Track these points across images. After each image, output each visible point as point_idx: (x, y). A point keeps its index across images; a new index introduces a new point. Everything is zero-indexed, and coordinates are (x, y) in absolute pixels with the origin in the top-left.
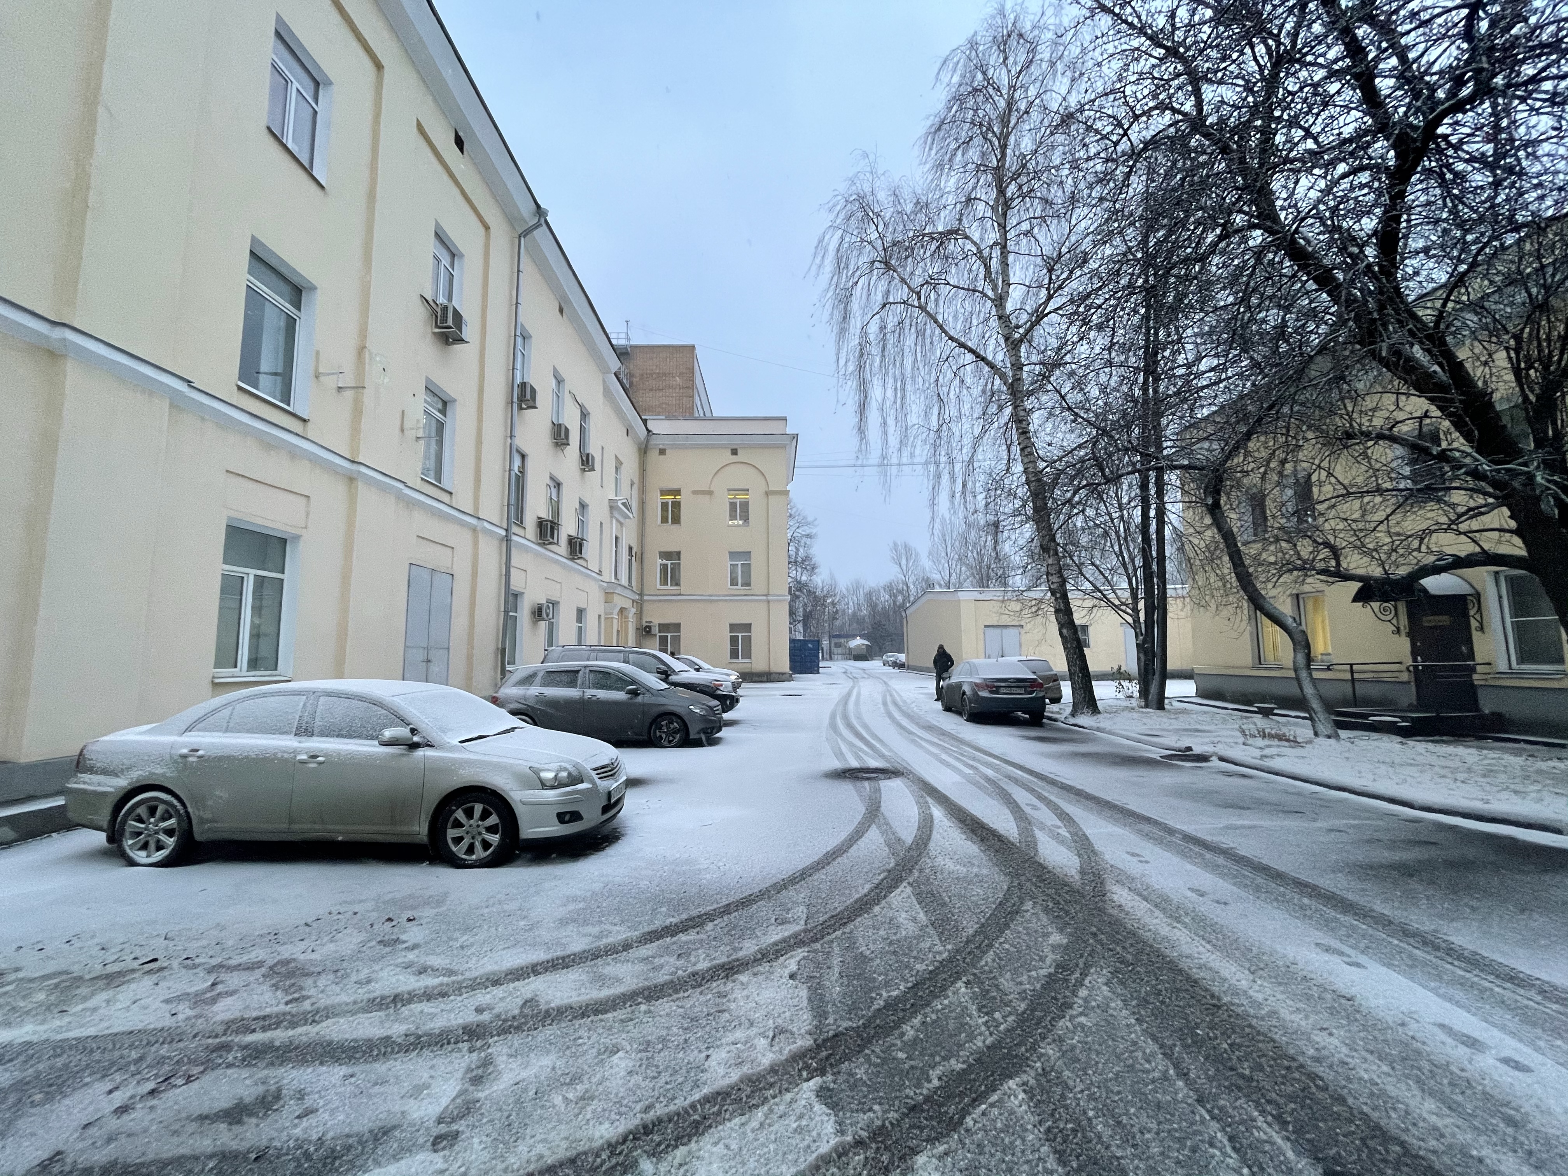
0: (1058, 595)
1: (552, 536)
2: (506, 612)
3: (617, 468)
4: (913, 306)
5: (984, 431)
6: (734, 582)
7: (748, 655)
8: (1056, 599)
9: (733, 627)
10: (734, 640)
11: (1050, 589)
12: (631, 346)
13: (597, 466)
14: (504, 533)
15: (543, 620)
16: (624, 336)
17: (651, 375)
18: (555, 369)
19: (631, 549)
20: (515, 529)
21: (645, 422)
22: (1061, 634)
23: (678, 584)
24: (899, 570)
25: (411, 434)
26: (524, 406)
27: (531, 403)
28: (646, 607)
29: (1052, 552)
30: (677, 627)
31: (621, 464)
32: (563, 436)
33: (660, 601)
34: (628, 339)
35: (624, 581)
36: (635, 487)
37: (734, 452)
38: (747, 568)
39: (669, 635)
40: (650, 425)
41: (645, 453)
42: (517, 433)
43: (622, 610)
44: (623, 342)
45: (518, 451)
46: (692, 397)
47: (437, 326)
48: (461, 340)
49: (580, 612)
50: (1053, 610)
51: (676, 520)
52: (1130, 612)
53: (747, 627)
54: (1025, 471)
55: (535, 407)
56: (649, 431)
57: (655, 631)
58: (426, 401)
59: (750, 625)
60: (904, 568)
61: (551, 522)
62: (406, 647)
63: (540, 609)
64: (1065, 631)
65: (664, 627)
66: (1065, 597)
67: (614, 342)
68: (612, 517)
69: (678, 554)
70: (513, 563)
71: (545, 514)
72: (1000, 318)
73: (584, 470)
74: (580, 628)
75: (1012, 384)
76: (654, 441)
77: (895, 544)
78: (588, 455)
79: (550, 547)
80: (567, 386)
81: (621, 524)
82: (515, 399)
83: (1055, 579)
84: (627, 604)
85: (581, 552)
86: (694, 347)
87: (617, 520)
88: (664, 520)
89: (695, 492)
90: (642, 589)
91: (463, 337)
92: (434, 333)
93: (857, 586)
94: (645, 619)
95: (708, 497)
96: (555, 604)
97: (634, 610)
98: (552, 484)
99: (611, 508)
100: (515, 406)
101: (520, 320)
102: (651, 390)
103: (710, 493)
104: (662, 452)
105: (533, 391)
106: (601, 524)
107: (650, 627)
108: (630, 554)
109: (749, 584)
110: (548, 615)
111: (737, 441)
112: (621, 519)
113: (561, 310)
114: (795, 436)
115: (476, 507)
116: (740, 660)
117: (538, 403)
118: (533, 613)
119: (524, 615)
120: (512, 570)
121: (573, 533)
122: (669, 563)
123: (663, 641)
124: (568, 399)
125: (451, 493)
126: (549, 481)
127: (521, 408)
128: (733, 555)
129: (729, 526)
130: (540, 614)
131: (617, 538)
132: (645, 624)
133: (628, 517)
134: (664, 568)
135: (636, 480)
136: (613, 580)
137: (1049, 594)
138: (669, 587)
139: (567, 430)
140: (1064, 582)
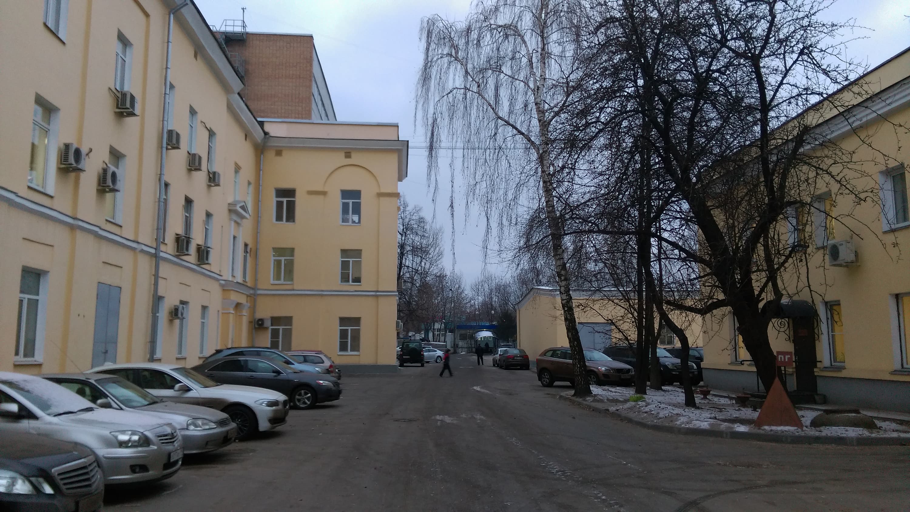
1: (186, 249)
2: (153, 313)
3: (236, 173)
6: (345, 278)
7: (356, 347)
10: (343, 334)
12: (247, 34)
14: (154, 251)
15: (178, 318)
16: (240, 23)
17: (268, 63)
18: (190, 105)
19: (246, 245)
20: (161, 247)
21: (261, 124)
23: (292, 280)
26: (171, 148)
27: (176, 145)
28: (258, 300)
30: (288, 320)
31: (240, 168)
32: (197, 164)
33: (273, 295)
34: (244, 27)
35: (240, 278)
36: (251, 188)
37: (348, 155)
38: (358, 265)
39: (281, 328)
40: (267, 128)
41: (262, 152)
42: (165, 171)
43: (238, 306)
45: (165, 184)
47: (118, 108)
48: (132, 115)
49: (204, 310)
51: (291, 217)
55: (179, 147)
56: (266, 134)
57: (268, 323)
59: (360, 318)
61: (186, 236)
62: (94, 343)
63: (176, 310)
65: (276, 320)
68: (231, 219)
69: (292, 250)
70: (160, 274)
71: (181, 231)
73: (211, 186)
74: (203, 324)
76: (270, 143)
78: (214, 173)
79: (185, 258)
80: (200, 117)
81: (238, 224)
82: (165, 145)
84: (242, 299)
85: (207, 259)
86: (312, 37)
87: (235, 221)
88: (279, 218)
89: (311, 193)
90: (255, 285)
91: (135, 112)
94: (258, 313)
95: (321, 197)
96: (187, 304)
97: (247, 305)
98: (186, 204)
99: (230, 211)
100: (164, 149)
101: (169, 79)
102: (268, 78)
103: (323, 193)
104: (279, 153)
105: (177, 135)
106: (222, 228)
107: (262, 320)
108: (246, 251)
109: (359, 281)
110: (182, 314)
111: (351, 145)
112: (239, 220)
113: (196, 54)
114: (406, 143)
115: (136, 233)
116: (350, 353)
117: (181, 144)
118: (171, 313)
119: (163, 315)
120: (159, 280)
121: (201, 243)
122: (283, 259)
123: (275, 333)
124: (199, 128)
125: (121, 226)
126: (183, 202)
127: (167, 149)
128: (345, 252)
129: (341, 225)
130: (176, 314)
131: (234, 238)
132: (258, 318)
133: (245, 217)
134: (278, 263)
135: (252, 180)
136: (230, 279)
138: (282, 282)
139: (200, 158)
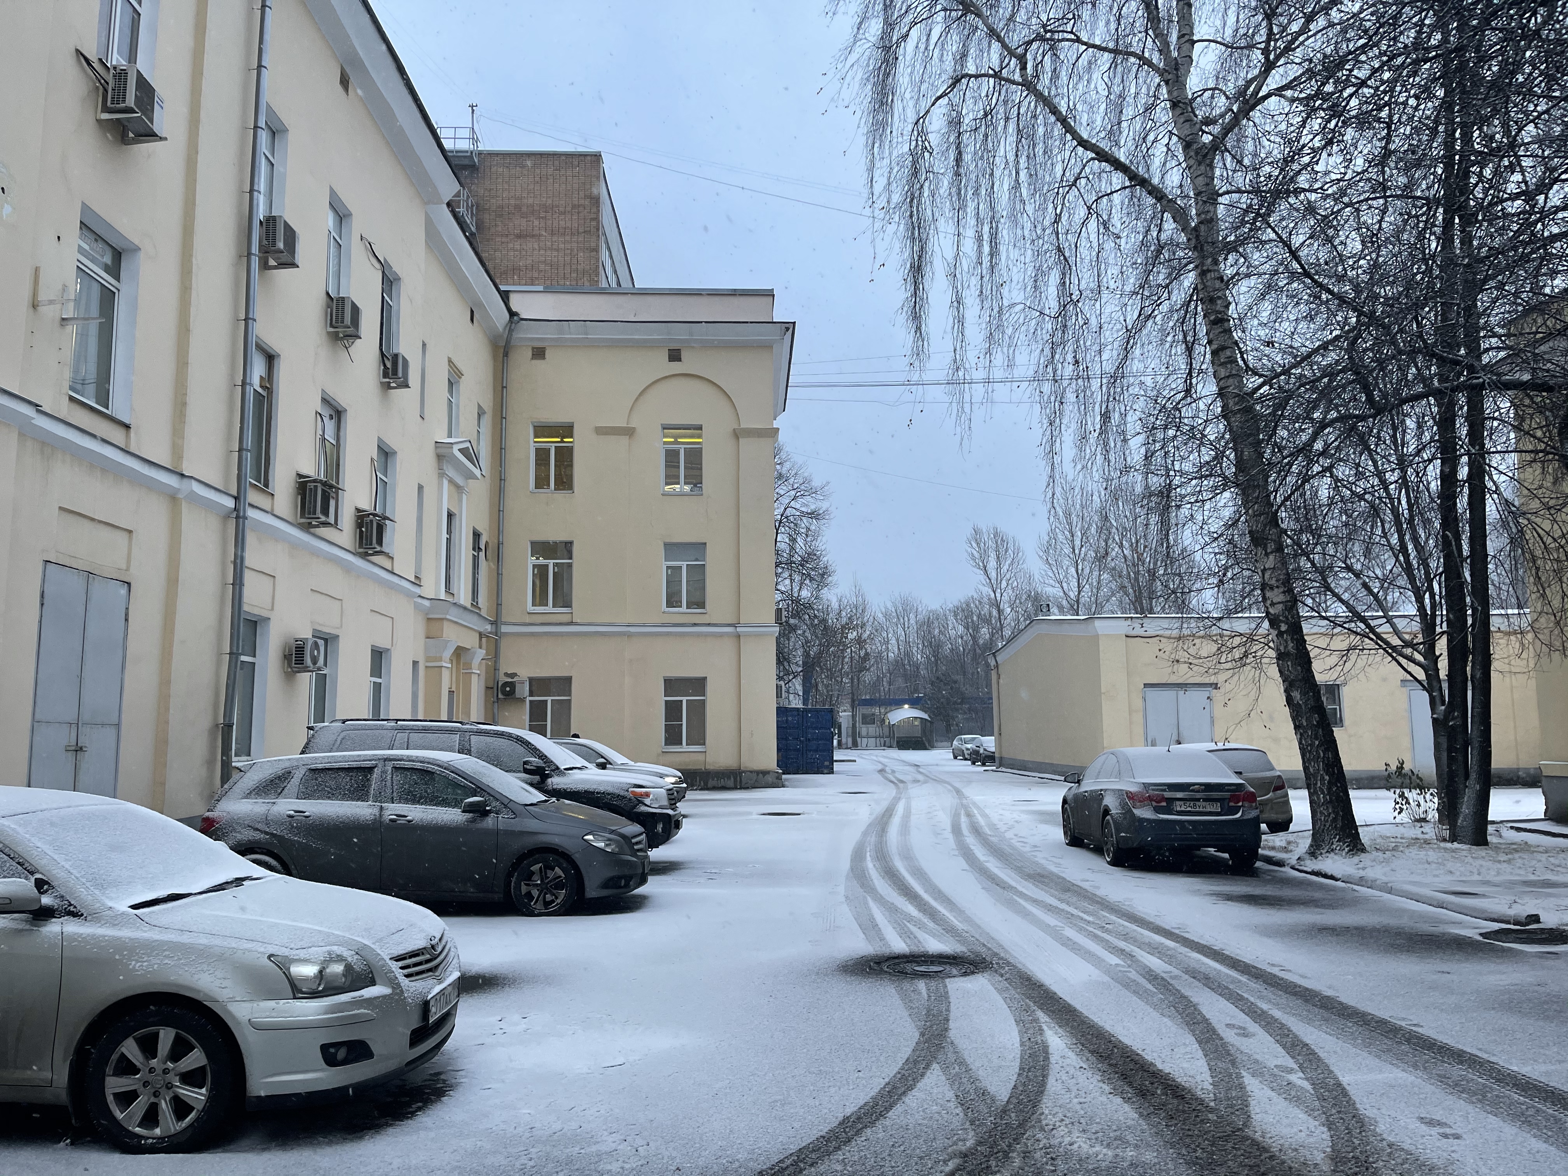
0: (1284, 627)
1: (325, 511)
2: (234, 655)
3: (451, 384)
4: (1014, 82)
5: (1144, 318)
6: (673, 600)
7: (698, 737)
8: (1280, 634)
9: (672, 685)
10: (672, 711)
11: (1268, 613)
12: (480, 153)
13: (414, 378)
14: (230, 503)
15: (306, 670)
16: (466, 133)
17: (518, 207)
18: (333, 193)
19: (477, 535)
20: (253, 497)
21: (505, 296)
22: (1289, 701)
23: (568, 605)
24: (982, 577)
25: (51, 313)
26: (272, 262)
27: (285, 257)
28: (504, 644)
29: (1271, 546)
30: (564, 684)
31: (460, 374)
32: (348, 320)
33: (533, 634)
34: (475, 140)
35: (464, 596)
36: (487, 420)
37: (675, 356)
38: (698, 573)
39: (549, 699)
40: (516, 303)
41: (506, 354)
42: (259, 311)
43: (460, 652)
44: (464, 145)
45: (260, 348)
46: (596, 250)
47: (106, 109)
48: (150, 135)
49: (378, 657)
50: (1272, 654)
51: (565, 482)
52: (1419, 657)
53: (698, 685)
54: (1221, 393)
55: (294, 265)
56: (512, 314)
57: (523, 690)
58: (81, 250)
59: (705, 679)
60: (993, 575)
61: (324, 484)
62: (35, 721)
63: (300, 650)
64: (1296, 695)
65: (539, 685)
66: (1296, 630)
67: (448, 145)
68: (442, 474)
69: (569, 546)
70: (251, 558)
71: (310, 467)
72: (1175, 105)
73: (388, 387)
74: (377, 687)
75: (1196, 229)
76: (524, 333)
77: (977, 531)
78: (396, 356)
79: (323, 531)
80: (358, 225)
81: (458, 487)
82: (255, 249)
83: (1277, 596)
84: (470, 641)
85: (380, 542)
86: (596, 158)
87: (451, 481)
88: (541, 482)
89: (601, 431)
90: (498, 613)
91: (156, 128)
92: (99, 121)
93: (905, 608)
94: (506, 666)
95: (624, 440)
96: (329, 640)
97: (481, 653)
98: (326, 413)
99: (440, 457)
100: (255, 262)
101: (265, 97)
102: (519, 236)
103: (629, 432)
104: (539, 353)
105: (291, 235)
106: (420, 488)
107: (512, 685)
108: (476, 547)
109: (701, 605)
110: (315, 661)
111: (680, 334)
112: (460, 481)
113: (345, 82)
114: (789, 327)
115: (177, 451)
116: (685, 747)
117: (301, 256)
118: (287, 657)
119: (268, 660)
120: (248, 575)
121: (366, 504)
122: (551, 562)
123: (538, 710)
124: (358, 252)
125: (127, 427)
126: (318, 406)
127: (265, 266)
128: (672, 549)
129: (665, 494)
130: (300, 660)
131: (450, 515)
132: (503, 679)
133: (471, 476)
134: (541, 572)
135: (488, 406)
136: (443, 596)
137: (1266, 624)
138: (550, 608)
139: (356, 310)
140: (1293, 602)
